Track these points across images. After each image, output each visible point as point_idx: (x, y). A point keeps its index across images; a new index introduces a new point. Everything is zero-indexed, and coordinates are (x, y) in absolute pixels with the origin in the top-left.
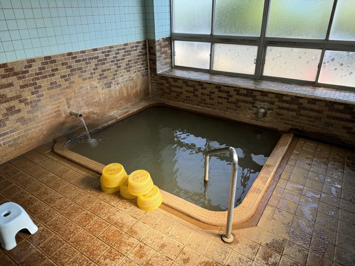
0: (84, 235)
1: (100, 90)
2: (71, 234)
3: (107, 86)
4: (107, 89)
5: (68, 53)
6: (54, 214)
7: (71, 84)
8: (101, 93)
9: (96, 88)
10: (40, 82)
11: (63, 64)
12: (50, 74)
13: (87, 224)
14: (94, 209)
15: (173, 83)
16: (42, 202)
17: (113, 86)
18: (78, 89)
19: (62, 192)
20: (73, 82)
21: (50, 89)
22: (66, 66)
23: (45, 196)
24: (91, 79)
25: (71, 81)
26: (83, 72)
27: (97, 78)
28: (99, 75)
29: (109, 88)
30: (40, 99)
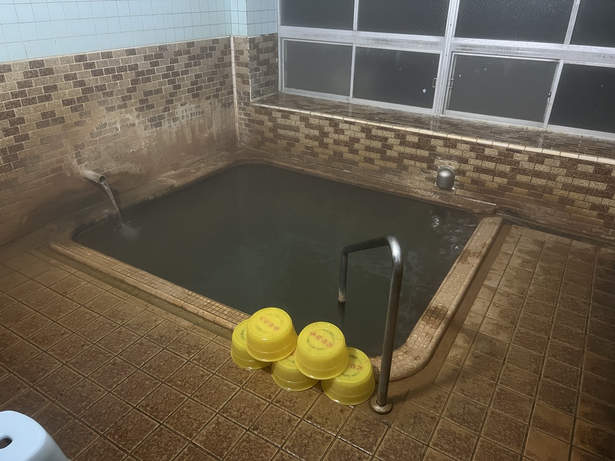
0: (108, 402)
2: (83, 402)
3: (154, 123)
4: (154, 129)
5: (77, 56)
6: (51, 365)
7: (84, 117)
8: (143, 136)
9: (134, 126)
10: (22, 112)
11: (67, 78)
12: (41, 96)
13: (115, 382)
14: (128, 354)
15: (281, 121)
16: (27, 343)
17: (166, 123)
18: (97, 127)
19: (66, 322)
20: (88, 114)
21: (41, 125)
22: (73, 82)
23: (32, 330)
25: (84, 112)
26: (107, 94)
27: (134, 108)
28: (139, 102)
29: (159, 127)
30: (21, 145)
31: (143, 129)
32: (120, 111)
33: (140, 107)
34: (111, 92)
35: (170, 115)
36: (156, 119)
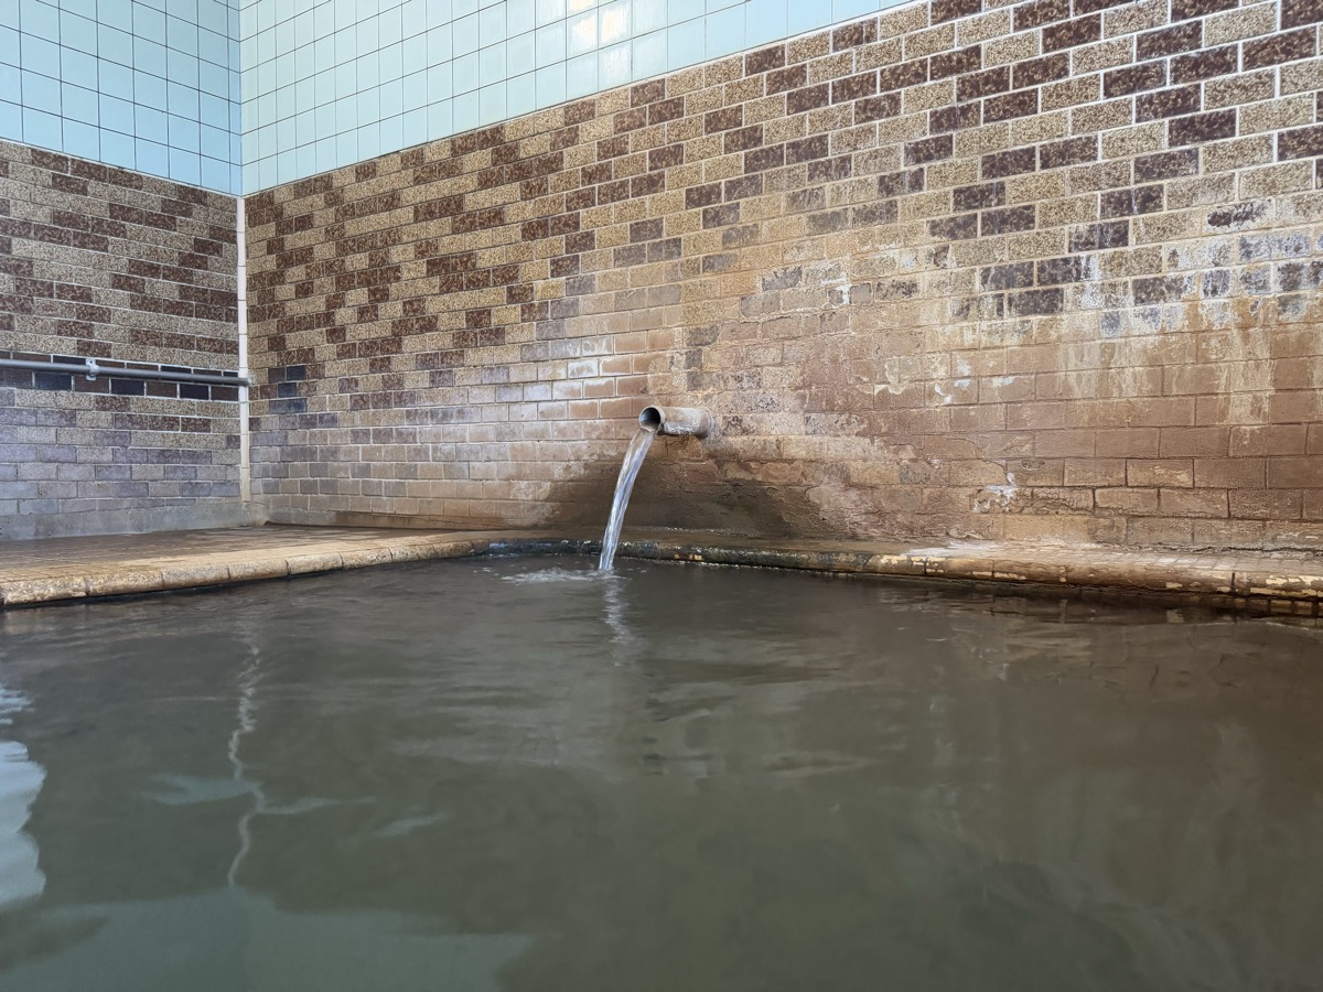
1: (935, 315)
3: (1016, 291)
4: (1011, 319)
5: (756, 54)
8: (942, 340)
11: (713, 123)
12: (641, 179)
17: (1090, 301)
20: (749, 235)
24: (877, 228)
25: (739, 226)
26: (827, 170)
27: (928, 222)
28: (952, 200)
29: (1040, 313)
30: (575, 304)
31: (949, 313)
32: (860, 229)
33: (953, 219)
34: (844, 160)
35: (1120, 265)
36: (1032, 275)
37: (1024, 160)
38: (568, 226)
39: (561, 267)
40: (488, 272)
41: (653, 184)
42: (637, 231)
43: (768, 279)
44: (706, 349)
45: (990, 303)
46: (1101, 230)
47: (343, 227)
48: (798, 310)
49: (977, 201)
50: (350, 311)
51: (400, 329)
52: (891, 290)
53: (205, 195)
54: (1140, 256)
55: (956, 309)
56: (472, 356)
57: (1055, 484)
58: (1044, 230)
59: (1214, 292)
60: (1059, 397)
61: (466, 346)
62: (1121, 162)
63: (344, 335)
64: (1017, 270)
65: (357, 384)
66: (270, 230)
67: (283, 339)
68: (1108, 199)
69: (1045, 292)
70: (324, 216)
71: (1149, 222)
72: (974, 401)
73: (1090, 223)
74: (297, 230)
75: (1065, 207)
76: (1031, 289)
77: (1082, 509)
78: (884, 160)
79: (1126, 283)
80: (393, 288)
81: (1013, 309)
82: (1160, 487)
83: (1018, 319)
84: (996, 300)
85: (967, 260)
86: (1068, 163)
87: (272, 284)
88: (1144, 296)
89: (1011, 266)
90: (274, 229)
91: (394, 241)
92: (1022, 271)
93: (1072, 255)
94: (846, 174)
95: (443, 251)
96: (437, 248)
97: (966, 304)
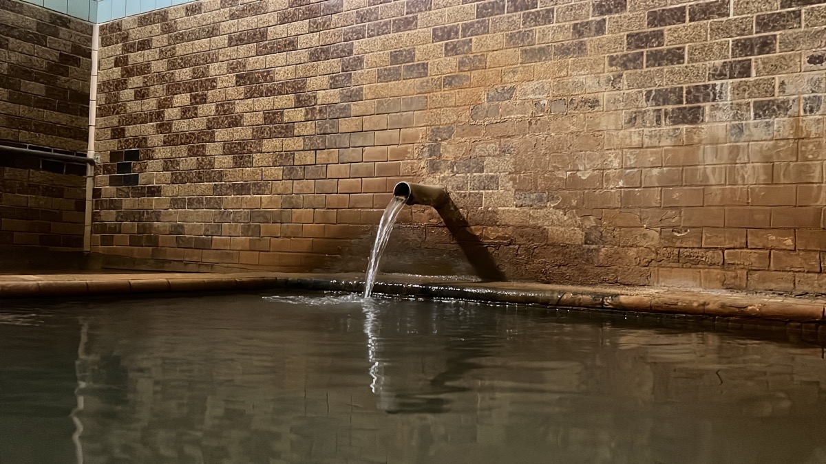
1: (611, 123)
3: (670, 107)
4: (666, 127)
7: (466, 68)
8: (616, 141)
10: (363, 47)
12: (400, 20)
20: (478, 62)
21: (384, 75)
24: (571, 60)
25: (471, 56)
26: (536, 17)
27: (608, 56)
28: (626, 41)
29: (686, 123)
30: (347, 108)
31: (622, 122)
32: (559, 60)
33: (625, 55)
34: (548, 11)
35: (745, 90)
36: (682, 96)
37: (677, 15)
38: (344, 51)
39: (337, 81)
40: (282, 83)
41: (408, 24)
42: (395, 57)
43: (492, 94)
44: (444, 143)
45: (651, 116)
46: (732, 65)
47: (174, 48)
48: (513, 116)
49: (643, 43)
50: (175, 110)
51: (213, 125)
52: (580, 104)
53: (70, 21)
54: (759, 84)
55: (628, 118)
56: (268, 145)
57: (695, 246)
58: (690, 65)
59: (811, 111)
60: (699, 183)
61: (263, 138)
62: (746, 18)
63: (171, 127)
64: (671, 92)
65: (178, 165)
66: (117, 49)
67: (123, 130)
68: (736, 43)
69: (691, 108)
70: (160, 41)
71: (766, 61)
72: (638, 185)
73: (723, 61)
74: (138, 50)
75: (706, 49)
76: (680, 106)
77: (714, 264)
78: (577, 12)
79: (748, 104)
80: (210, 93)
81: (667, 119)
82: (771, 249)
83: (671, 127)
84: (655, 113)
85: (635, 85)
86: (709, 18)
87: (117, 89)
88: (761, 113)
89: (667, 90)
90: (120, 49)
91: (212, 59)
92: (674, 93)
93: (711, 82)
94: (549, 22)
95: (249, 68)
96: (244, 66)
97: (634, 115)
